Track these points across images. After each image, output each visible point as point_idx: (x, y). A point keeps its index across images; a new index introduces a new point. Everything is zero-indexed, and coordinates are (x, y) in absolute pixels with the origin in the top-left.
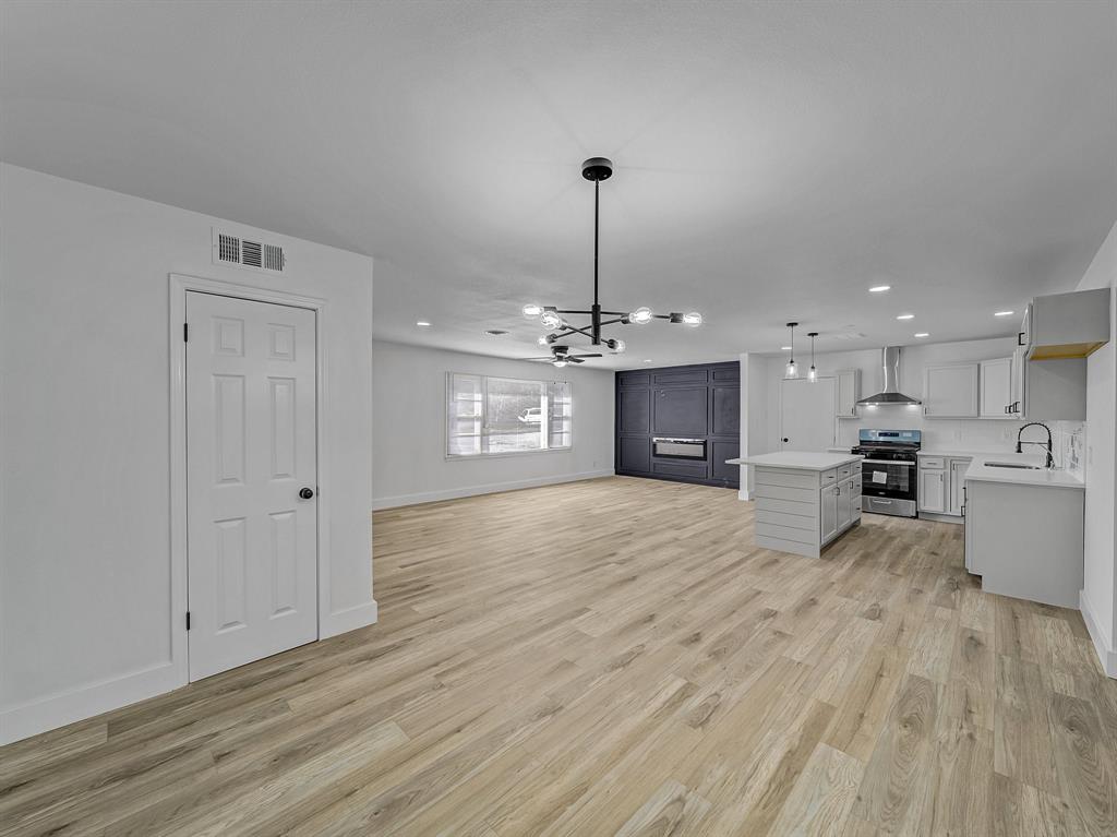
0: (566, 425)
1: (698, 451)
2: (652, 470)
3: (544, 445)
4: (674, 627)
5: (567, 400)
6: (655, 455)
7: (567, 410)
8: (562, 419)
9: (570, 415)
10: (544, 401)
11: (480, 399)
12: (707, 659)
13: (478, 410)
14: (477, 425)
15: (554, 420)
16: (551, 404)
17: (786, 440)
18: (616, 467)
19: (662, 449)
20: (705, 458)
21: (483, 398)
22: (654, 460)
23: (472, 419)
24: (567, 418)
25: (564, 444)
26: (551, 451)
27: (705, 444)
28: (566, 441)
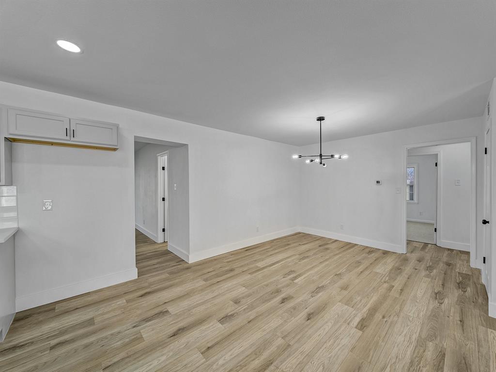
4: (294, 308)
12: (282, 289)
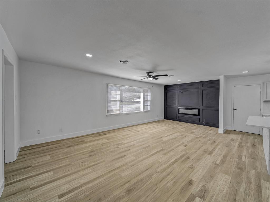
0: (149, 103)
1: (196, 112)
2: (178, 118)
3: (142, 110)
5: (149, 94)
6: (179, 113)
7: (149, 98)
8: (147, 101)
9: (150, 100)
10: (142, 95)
11: (119, 93)
13: (119, 97)
14: (118, 103)
15: (145, 101)
16: (144, 96)
17: (235, 110)
18: (164, 117)
19: (181, 111)
20: (199, 115)
21: (121, 93)
22: (178, 115)
23: (117, 101)
24: (149, 101)
25: (148, 110)
26: (144, 112)
27: (199, 110)
28: (149, 108)
